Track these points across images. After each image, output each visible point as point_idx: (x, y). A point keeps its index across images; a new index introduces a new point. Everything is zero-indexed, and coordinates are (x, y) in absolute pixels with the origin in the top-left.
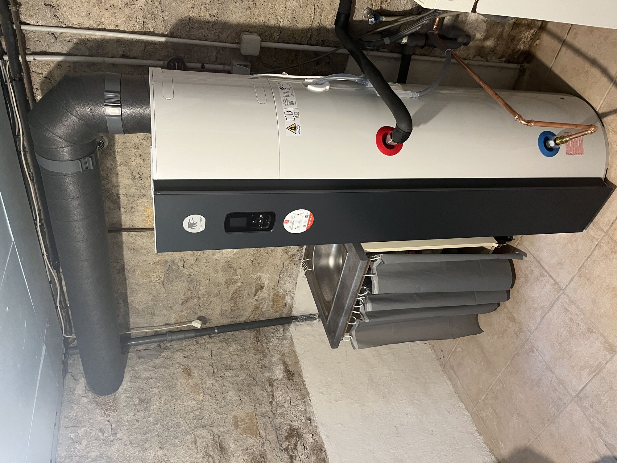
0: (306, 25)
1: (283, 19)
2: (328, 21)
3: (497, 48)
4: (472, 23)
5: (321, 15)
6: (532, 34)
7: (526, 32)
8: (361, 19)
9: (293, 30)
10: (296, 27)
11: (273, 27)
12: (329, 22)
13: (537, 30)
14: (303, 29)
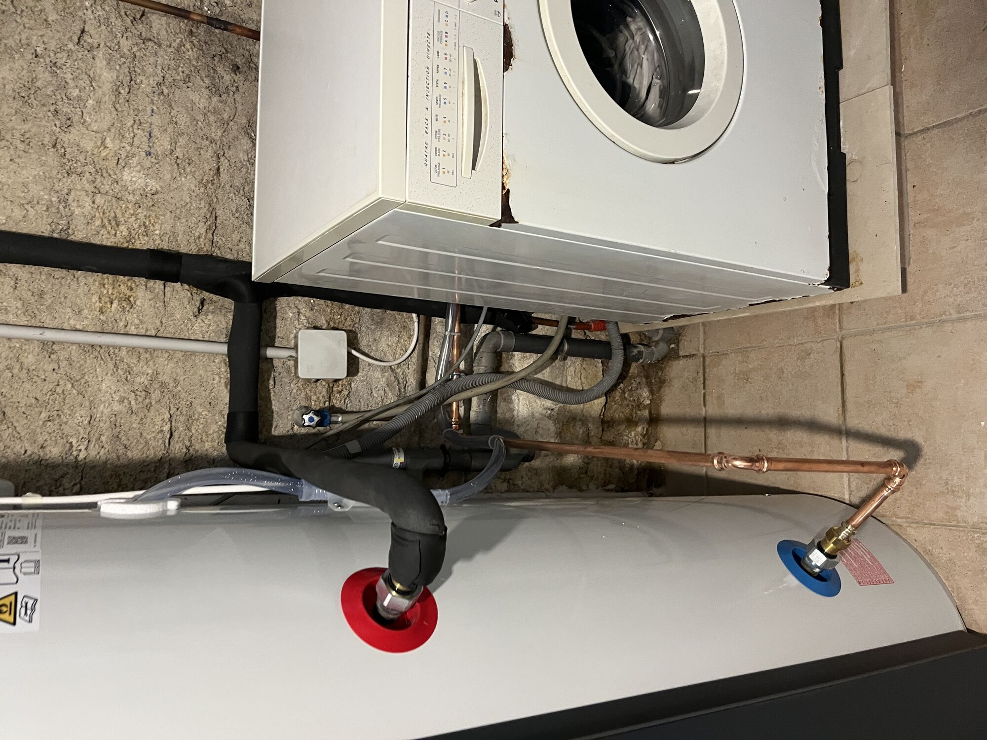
0: (152, 452)
1: (86, 443)
2: (209, 439)
3: (591, 466)
4: (525, 422)
5: (189, 429)
6: (641, 435)
7: (630, 432)
8: (291, 432)
9: (116, 466)
10: (124, 460)
11: (59, 465)
12: (212, 441)
13: (646, 426)
14: (144, 461)
